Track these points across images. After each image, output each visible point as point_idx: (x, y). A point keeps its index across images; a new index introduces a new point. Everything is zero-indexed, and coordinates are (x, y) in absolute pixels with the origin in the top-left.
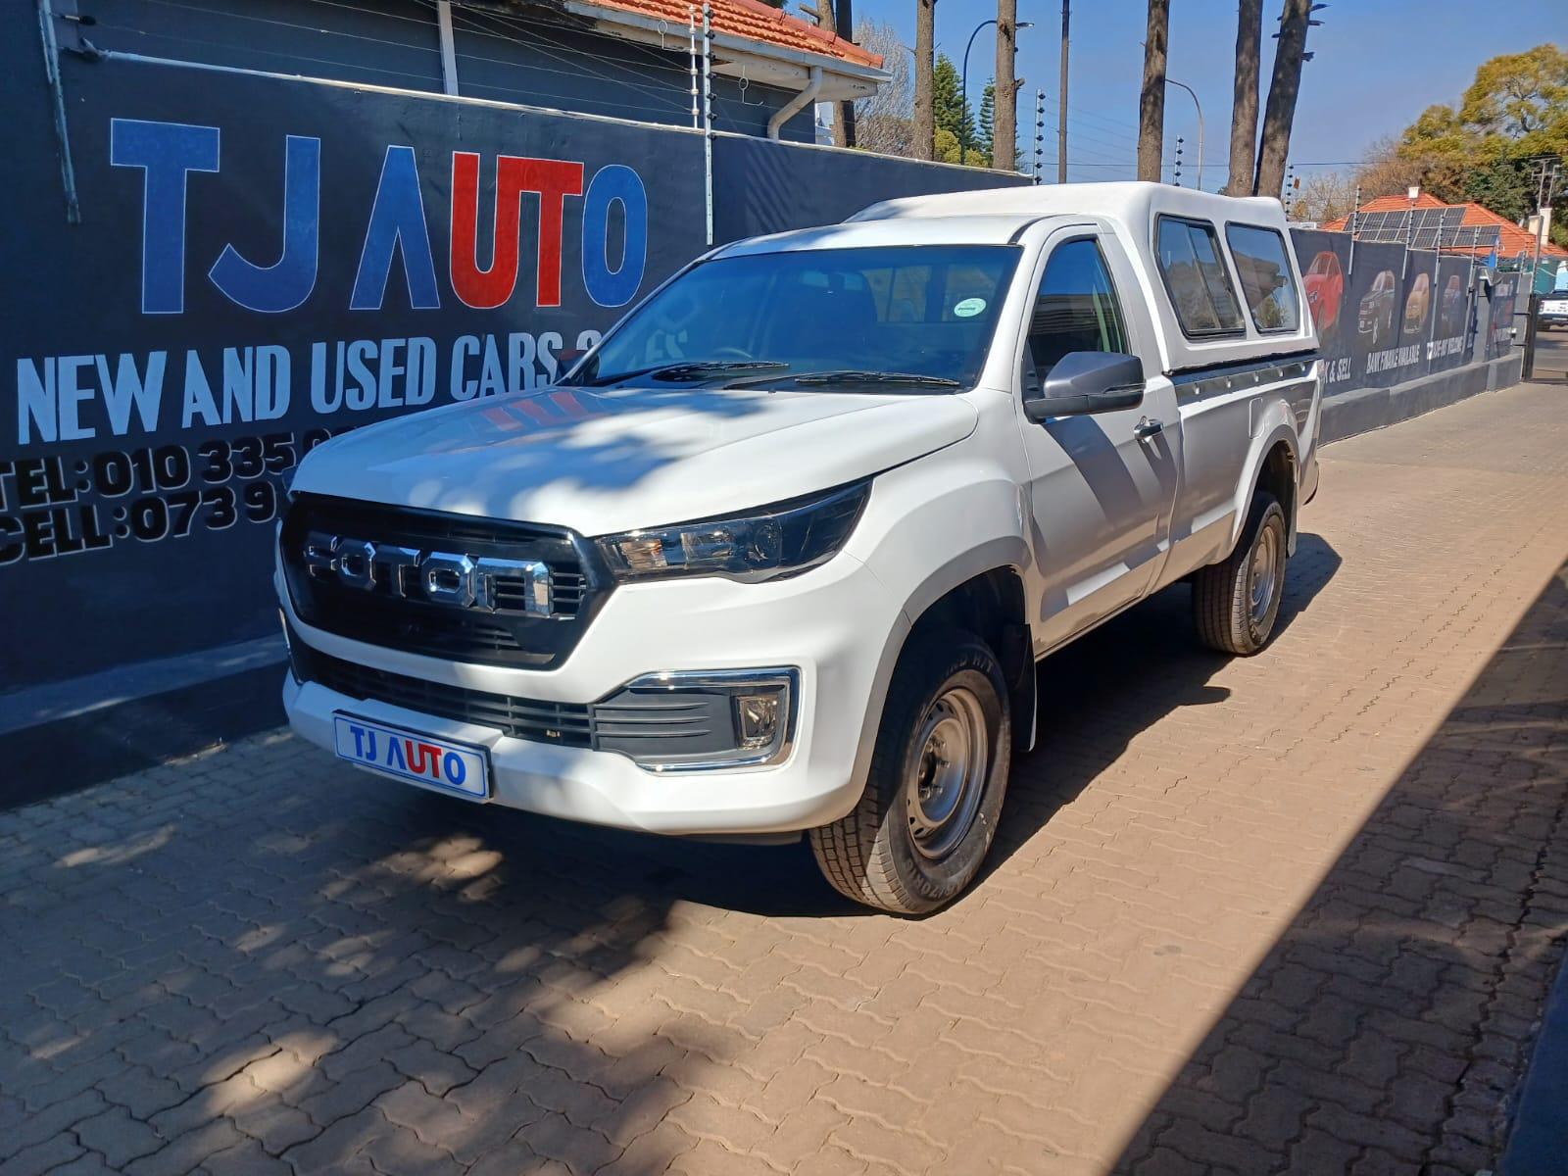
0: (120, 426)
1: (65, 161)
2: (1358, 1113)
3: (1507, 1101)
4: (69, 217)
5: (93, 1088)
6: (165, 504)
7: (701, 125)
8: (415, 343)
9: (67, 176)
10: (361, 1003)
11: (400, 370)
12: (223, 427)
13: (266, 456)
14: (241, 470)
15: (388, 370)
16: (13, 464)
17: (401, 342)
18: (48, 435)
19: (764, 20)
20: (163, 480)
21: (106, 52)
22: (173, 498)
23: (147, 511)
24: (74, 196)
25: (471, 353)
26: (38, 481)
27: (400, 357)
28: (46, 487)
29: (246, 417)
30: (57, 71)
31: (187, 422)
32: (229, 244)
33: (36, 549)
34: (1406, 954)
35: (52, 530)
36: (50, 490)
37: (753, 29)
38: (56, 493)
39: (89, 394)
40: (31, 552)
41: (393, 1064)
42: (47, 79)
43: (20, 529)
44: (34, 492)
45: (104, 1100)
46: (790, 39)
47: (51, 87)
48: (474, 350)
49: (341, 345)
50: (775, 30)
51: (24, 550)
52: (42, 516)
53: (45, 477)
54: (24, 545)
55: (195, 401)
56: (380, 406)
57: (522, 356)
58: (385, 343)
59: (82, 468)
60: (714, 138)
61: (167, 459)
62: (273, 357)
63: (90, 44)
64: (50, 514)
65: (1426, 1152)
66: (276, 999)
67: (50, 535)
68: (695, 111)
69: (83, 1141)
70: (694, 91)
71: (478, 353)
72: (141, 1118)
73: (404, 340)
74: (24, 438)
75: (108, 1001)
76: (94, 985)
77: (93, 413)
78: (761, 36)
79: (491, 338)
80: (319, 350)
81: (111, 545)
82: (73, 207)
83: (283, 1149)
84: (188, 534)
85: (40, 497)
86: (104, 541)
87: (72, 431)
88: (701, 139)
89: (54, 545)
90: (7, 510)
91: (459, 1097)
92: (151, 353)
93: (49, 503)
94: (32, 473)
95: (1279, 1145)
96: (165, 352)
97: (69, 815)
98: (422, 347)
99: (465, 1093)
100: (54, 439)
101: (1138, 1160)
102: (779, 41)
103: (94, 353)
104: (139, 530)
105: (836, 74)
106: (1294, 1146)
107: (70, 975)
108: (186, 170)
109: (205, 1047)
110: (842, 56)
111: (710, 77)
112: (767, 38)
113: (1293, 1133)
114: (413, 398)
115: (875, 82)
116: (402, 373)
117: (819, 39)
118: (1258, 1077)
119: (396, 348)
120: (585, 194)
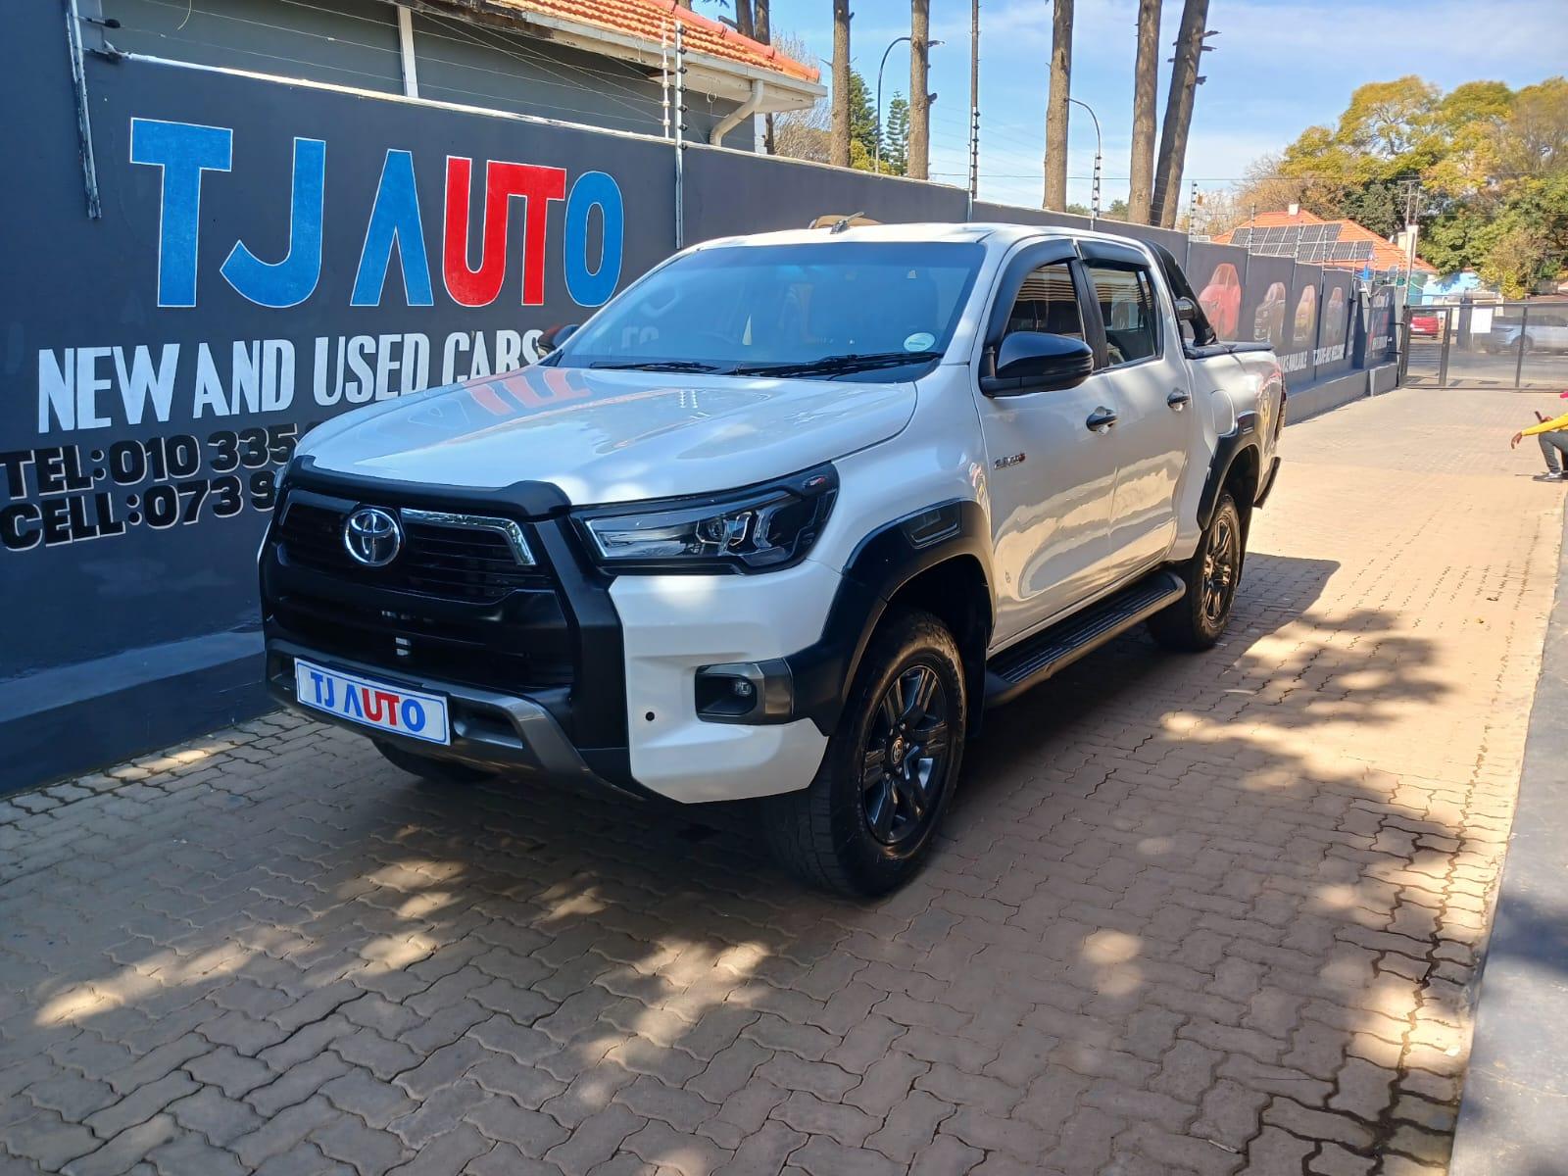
0: (134, 416)
1: (88, 157)
4: (90, 212)
5: (193, 1031)
6: (176, 492)
7: (672, 135)
8: (410, 339)
9: (90, 172)
10: (433, 951)
11: (396, 365)
12: (231, 417)
13: (270, 446)
14: (247, 460)
15: (385, 365)
16: (33, 452)
17: (397, 338)
18: (67, 425)
19: (706, 33)
20: (174, 468)
21: (126, 54)
22: (183, 487)
23: (160, 498)
24: (96, 190)
25: (461, 349)
26: (56, 469)
27: (397, 352)
28: (64, 474)
29: (253, 409)
30: (83, 71)
31: (198, 413)
32: (239, 241)
33: (52, 535)
35: (69, 517)
36: (67, 477)
37: (698, 42)
38: (74, 481)
39: (106, 384)
41: (477, 1001)
42: (73, 79)
43: (37, 516)
44: (52, 480)
45: (207, 1041)
46: (733, 53)
47: (75, 87)
48: (464, 346)
49: (342, 340)
50: (717, 44)
51: (41, 536)
52: (61, 504)
53: (63, 466)
54: (41, 531)
55: (205, 392)
56: (377, 398)
57: (508, 352)
58: (381, 337)
59: (99, 456)
60: (684, 148)
61: (179, 448)
62: (279, 351)
63: (111, 46)
64: (67, 500)
66: (349, 950)
67: (66, 522)
68: (667, 122)
69: (196, 1075)
70: (666, 103)
71: (468, 349)
72: (250, 1054)
73: (400, 336)
74: (44, 427)
75: (186, 956)
76: (168, 943)
77: (109, 402)
78: (705, 48)
79: (480, 335)
80: (322, 344)
81: (124, 532)
82: (94, 202)
83: (394, 1075)
84: (196, 521)
85: (58, 485)
86: (117, 527)
87: (89, 421)
88: (673, 148)
89: (70, 531)
90: (25, 496)
91: (545, 1025)
92: (165, 346)
93: (66, 490)
94: (51, 461)
95: (1283, 1034)
96: (178, 345)
97: (96, 793)
98: (417, 342)
99: (551, 1022)
100: (72, 428)
101: (1164, 1051)
102: (723, 54)
103: (112, 345)
104: (151, 517)
105: (776, 87)
106: (1295, 1033)
107: (139, 935)
108: (201, 168)
109: (292, 994)
110: (781, 70)
111: (681, 90)
112: (711, 51)
113: (1293, 1024)
114: (407, 392)
115: (812, 96)
116: (398, 367)
117: (759, 53)
118: (1255, 980)
119: (392, 343)
120: (567, 200)
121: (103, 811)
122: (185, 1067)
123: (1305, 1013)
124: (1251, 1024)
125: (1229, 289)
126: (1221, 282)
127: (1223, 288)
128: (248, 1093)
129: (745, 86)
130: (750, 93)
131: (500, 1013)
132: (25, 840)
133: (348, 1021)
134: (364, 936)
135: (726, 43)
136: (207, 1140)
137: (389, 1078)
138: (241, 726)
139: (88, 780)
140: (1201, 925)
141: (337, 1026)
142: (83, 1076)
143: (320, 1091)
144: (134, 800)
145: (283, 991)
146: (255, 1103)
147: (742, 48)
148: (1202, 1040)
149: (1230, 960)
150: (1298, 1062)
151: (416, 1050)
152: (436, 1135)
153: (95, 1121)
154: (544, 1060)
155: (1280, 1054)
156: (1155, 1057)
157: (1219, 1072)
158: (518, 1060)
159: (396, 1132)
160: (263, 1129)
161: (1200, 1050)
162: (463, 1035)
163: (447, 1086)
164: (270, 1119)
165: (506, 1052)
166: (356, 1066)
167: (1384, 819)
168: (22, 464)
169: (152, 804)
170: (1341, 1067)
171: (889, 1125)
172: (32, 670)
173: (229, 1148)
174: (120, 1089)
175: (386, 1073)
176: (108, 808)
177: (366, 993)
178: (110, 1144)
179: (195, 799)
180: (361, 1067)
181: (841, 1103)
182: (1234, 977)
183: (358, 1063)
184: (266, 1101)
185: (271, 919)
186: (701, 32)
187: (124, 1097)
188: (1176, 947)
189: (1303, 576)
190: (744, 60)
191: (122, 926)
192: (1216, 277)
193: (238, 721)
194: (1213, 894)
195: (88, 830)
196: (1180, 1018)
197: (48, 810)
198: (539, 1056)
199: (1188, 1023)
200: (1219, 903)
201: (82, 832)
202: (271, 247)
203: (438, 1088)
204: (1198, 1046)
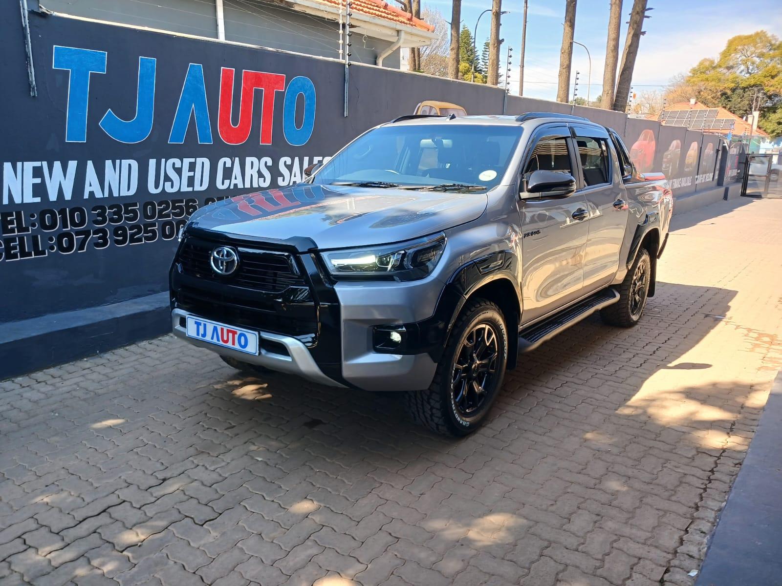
0: (53, 197)
1: (30, 65)
2: (638, 542)
3: (707, 539)
4: (31, 93)
5: (32, 517)
6: (74, 236)
7: (344, 58)
8: (199, 161)
9: (31, 73)
10: (164, 480)
11: (192, 174)
12: (104, 198)
13: (125, 213)
14: (112, 220)
15: (186, 174)
17: (193, 160)
18: (17, 200)
19: (377, 6)
20: (73, 224)
21: (52, 13)
22: (78, 233)
23: (66, 238)
24: (34, 83)
25: (227, 166)
26: (12, 222)
27: (192, 167)
28: (15, 225)
29: (116, 194)
30: (27, 21)
31: (86, 196)
32: (110, 109)
33: (9, 256)
35: (18, 247)
36: (17, 227)
37: (371, 11)
38: (21, 229)
39: (38, 181)
40: (7, 257)
41: (178, 509)
42: (22, 25)
43: (2, 246)
44: (9, 228)
45: (38, 523)
46: (389, 16)
47: (24, 29)
48: (229, 165)
49: (163, 160)
50: (382, 12)
51: (3, 256)
52: (13, 239)
53: (15, 221)
54: (4, 253)
55: (91, 185)
56: (181, 191)
57: (252, 168)
58: (184, 159)
59: (34, 217)
60: (349, 65)
61: (76, 213)
62: (130, 165)
63: (43, 9)
64: (17, 238)
65: (669, 562)
66: (122, 478)
67: (17, 249)
68: (341, 51)
69: (27, 542)
70: (341, 42)
72: (56, 532)
74: (5, 201)
75: (40, 476)
76: (33, 469)
77: (40, 190)
78: (375, 14)
79: (237, 159)
80: (152, 162)
81: (47, 255)
82: (33, 88)
83: (124, 548)
84: (85, 250)
85: (12, 230)
86: (43, 253)
87: (29, 198)
88: (344, 65)
89: (19, 254)
91: (210, 525)
92: (70, 162)
93: (16, 233)
94: (9, 218)
95: (600, 557)
96: (76, 161)
97: (22, 387)
98: (203, 163)
99: (213, 524)
100: (20, 202)
101: (533, 562)
102: (384, 17)
103: (41, 160)
104: (61, 248)
105: (412, 34)
106: (606, 557)
107: (21, 464)
108: (90, 72)
109: (87, 500)
110: (415, 26)
111: (348, 35)
112: (378, 15)
113: (607, 551)
114: (197, 188)
115: (430, 39)
116: (193, 175)
117: (404, 17)
118: (592, 525)
119: (190, 163)
120: (285, 90)
121: (22, 396)
122: (23, 536)
123: (615, 545)
124: (584, 550)
125: (649, 143)
126: (645, 139)
127: (645, 142)
129: (395, 33)
130: (398, 37)
131: (189, 517)
133: (110, 517)
135: (387, 11)
137: (122, 550)
138: (102, 355)
139: (19, 379)
140: (569, 490)
141: (104, 519)
143: (85, 555)
144: (39, 391)
145: (83, 498)
146: (52, 559)
147: (395, 14)
148: (555, 558)
149: (580, 511)
150: (605, 575)
151: (140, 535)
152: (138, 583)
154: (204, 545)
156: (527, 565)
158: (192, 544)
159: (118, 580)
160: (52, 573)
161: (552, 563)
162: (167, 528)
163: (151, 556)
164: (56, 568)
165: (187, 539)
166: (107, 542)
169: (46, 394)
170: (628, 578)
173: (31, 583)
175: (121, 548)
176: (25, 395)
177: (124, 501)
179: (68, 392)
180: (110, 543)
181: (353, 580)
182: (581, 522)
183: (108, 540)
184: (57, 558)
185: (88, 458)
186: (374, 6)
188: (553, 502)
190: (395, 21)
191: (14, 458)
192: (642, 137)
193: (100, 352)
194: (580, 473)
195: (12, 406)
196: (546, 544)
198: (202, 542)
199: (549, 547)
200: (582, 478)
201: (9, 407)
202: (127, 113)
203: (146, 557)
204: (552, 560)
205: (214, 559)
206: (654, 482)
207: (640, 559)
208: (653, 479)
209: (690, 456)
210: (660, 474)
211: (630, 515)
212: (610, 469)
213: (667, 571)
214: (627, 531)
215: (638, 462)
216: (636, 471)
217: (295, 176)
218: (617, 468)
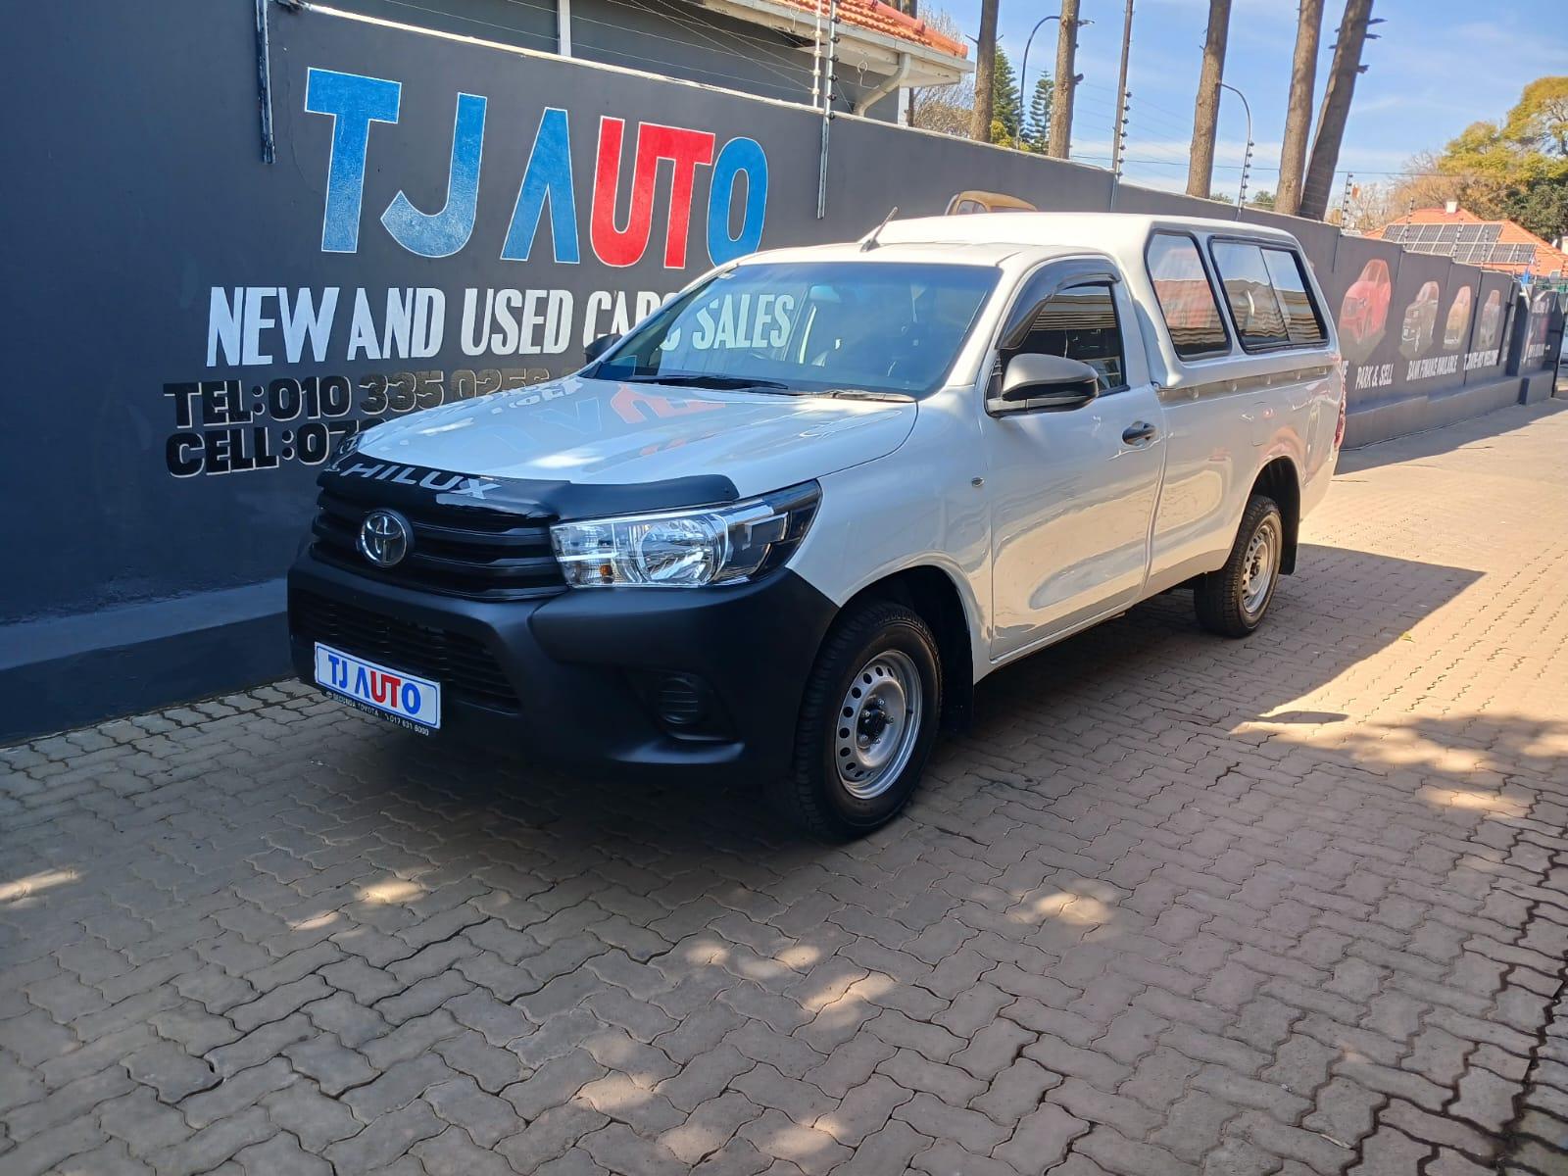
0: (294, 355)
1: (266, 104)
2: (1469, 1016)
4: (265, 157)
6: (327, 431)
7: (821, 104)
8: (555, 295)
9: (264, 119)
10: (556, 883)
11: (540, 320)
12: (383, 360)
13: (417, 391)
14: (395, 404)
15: (530, 319)
16: (200, 384)
17: (542, 293)
18: (232, 360)
19: (856, 5)
20: (327, 407)
21: (307, 5)
22: (333, 426)
23: (312, 435)
24: (272, 139)
25: (603, 307)
26: (220, 401)
28: (226, 407)
29: (403, 354)
30: (266, 20)
31: (351, 355)
32: (401, 192)
33: (213, 465)
34: (1497, 892)
35: (229, 448)
36: (230, 410)
38: (236, 415)
39: (270, 323)
41: (595, 934)
42: (256, 27)
43: (201, 446)
44: (216, 412)
45: (340, 950)
46: (882, 25)
47: (259, 36)
48: (606, 305)
49: (490, 292)
50: (866, 16)
51: (203, 465)
52: (221, 435)
53: (226, 399)
54: (203, 460)
55: (360, 335)
56: (520, 352)
57: (648, 312)
58: (528, 292)
59: (260, 392)
60: (832, 118)
61: (332, 389)
62: (430, 299)
64: (228, 432)
65: (1533, 1050)
66: (473, 877)
67: (226, 453)
68: (816, 91)
69: (330, 981)
70: (817, 72)
71: (609, 308)
72: (380, 966)
73: (545, 292)
74: (211, 361)
75: (321, 870)
76: (304, 857)
77: (272, 341)
78: (855, 20)
79: (622, 296)
80: (471, 295)
81: (278, 466)
82: (270, 148)
83: (514, 997)
85: (221, 417)
86: (272, 461)
87: (253, 358)
88: (821, 117)
89: (229, 462)
90: (191, 426)
91: (659, 963)
93: (228, 423)
94: (216, 394)
95: (1404, 1038)
96: (338, 289)
97: (240, 711)
98: (561, 299)
99: (665, 961)
100: (237, 363)
101: (1279, 1043)
102: (872, 26)
103: (277, 285)
104: (303, 454)
105: (923, 61)
106: (1416, 1039)
107: (279, 847)
108: (370, 120)
109: (420, 914)
110: (929, 44)
111: (833, 60)
112: (860, 23)
113: (1414, 1029)
114: (549, 347)
115: (959, 71)
116: (542, 322)
117: (908, 26)
118: (1377, 983)
119: (538, 298)
120: (713, 164)
121: (246, 729)
122: (320, 972)
123: (1427, 1019)
124: (1371, 1026)
125: (1378, 286)
126: (1371, 278)
127: (1373, 285)
128: (378, 1001)
129: (891, 59)
130: (897, 67)
131: (617, 948)
132: (175, 751)
133: (472, 944)
134: (489, 865)
135: (876, 15)
136: (339, 1041)
137: (510, 999)
139: (232, 699)
140: (1321, 923)
141: (461, 946)
142: (225, 972)
143: (444, 1006)
144: (274, 721)
145: (410, 910)
146: (384, 1011)
147: (890, 21)
148: (1319, 1037)
149: (1350, 960)
150: (1417, 1067)
151: (534, 976)
152: (553, 1057)
153: (237, 1015)
154: (657, 996)
155: (1400, 1058)
156: (1269, 1048)
157: (1335, 1069)
158: (633, 994)
159: (515, 1051)
160: (391, 1035)
161: (1315, 1045)
162: (581, 966)
163: (564, 1012)
164: (398, 1027)
165: (622, 985)
166: (478, 985)
167: (1519, 834)
168: (189, 395)
169: (289, 727)
170: (1462, 1075)
171: (993, 1090)
172: (188, 592)
173: (359, 1050)
174: (260, 986)
175: (507, 995)
176: (251, 727)
177: (489, 919)
178: (249, 1036)
179: (333, 724)
180: (483, 987)
181: (947, 1064)
182: (1355, 978)
183: (480, 983)
184: (394, 1009)
185: (400, 842)
186: (851, 4)
187: (263, 994)
188: (1294, 942)
189: (1442, 583)
190: (893, 34)
191: (262, 837)
192: (1365, 273)
194: (1335, 894)
195: (232, 745)
196: (1296, 1013)
197: (196, 724)
198: (652, 993)
199: (1305, 1018)
200: (1340, 903)
201: (226, 747)
202: (430, 201)
203: (556, 1014)
204: (1315, 1041)
205: (681, 1022)
206: (1480, 913)
207: (1477, 1043)
208: (1478, 908)
209: (1539, 871)
210: (1489, 899)
211: (1447, 969)
212: (1391, 888)
213: (1533, 1066)
214: (1445, 995)
215: (1442, 879)
216: (1440, 893)
217: (723, 331)
218: (1404, 886)
